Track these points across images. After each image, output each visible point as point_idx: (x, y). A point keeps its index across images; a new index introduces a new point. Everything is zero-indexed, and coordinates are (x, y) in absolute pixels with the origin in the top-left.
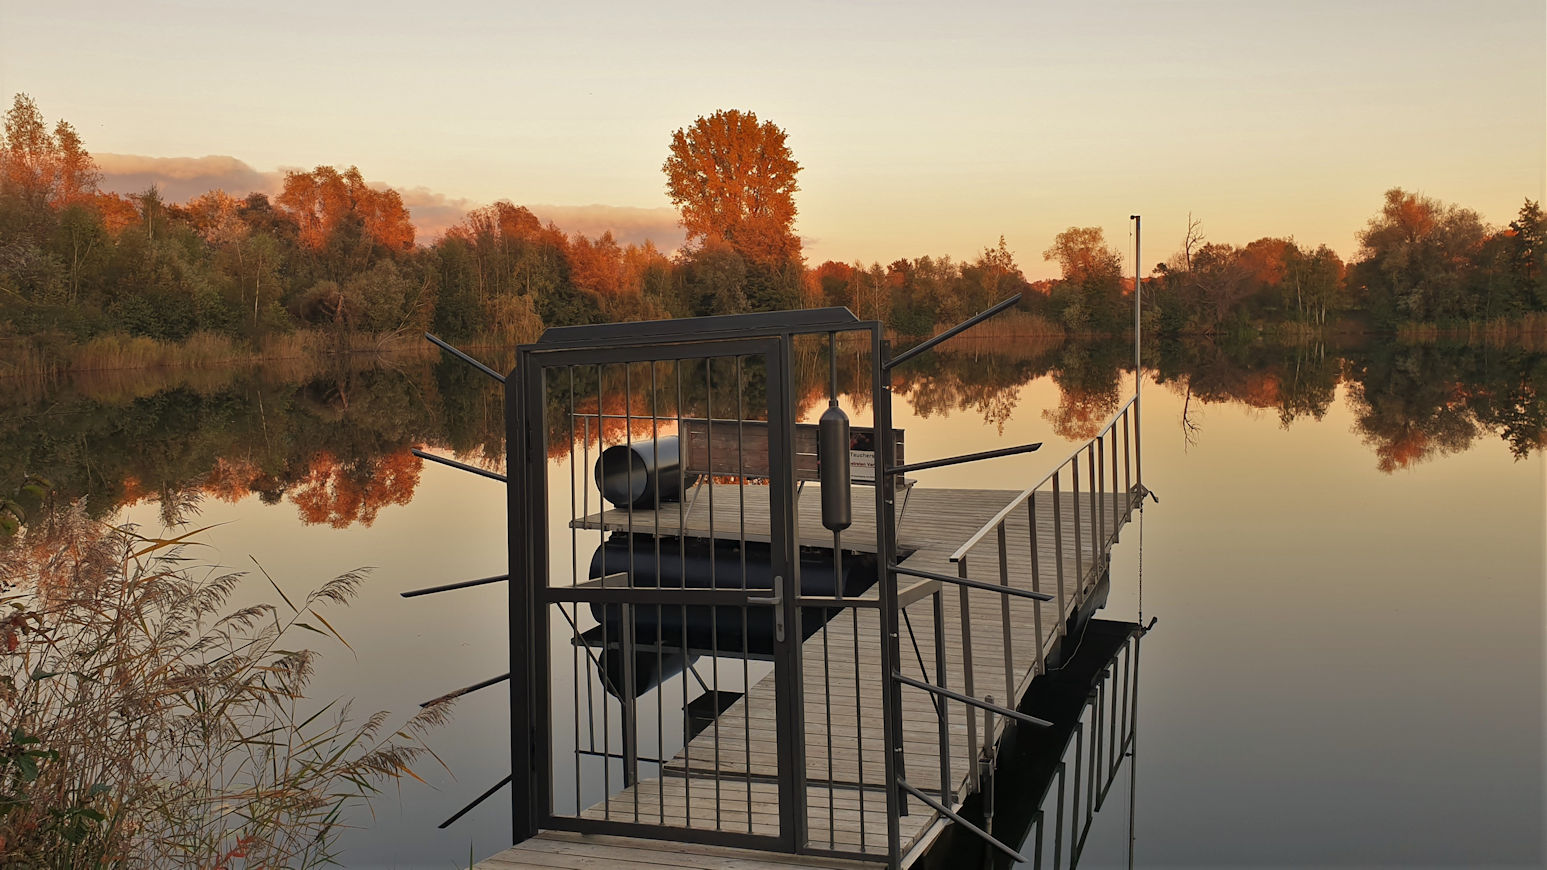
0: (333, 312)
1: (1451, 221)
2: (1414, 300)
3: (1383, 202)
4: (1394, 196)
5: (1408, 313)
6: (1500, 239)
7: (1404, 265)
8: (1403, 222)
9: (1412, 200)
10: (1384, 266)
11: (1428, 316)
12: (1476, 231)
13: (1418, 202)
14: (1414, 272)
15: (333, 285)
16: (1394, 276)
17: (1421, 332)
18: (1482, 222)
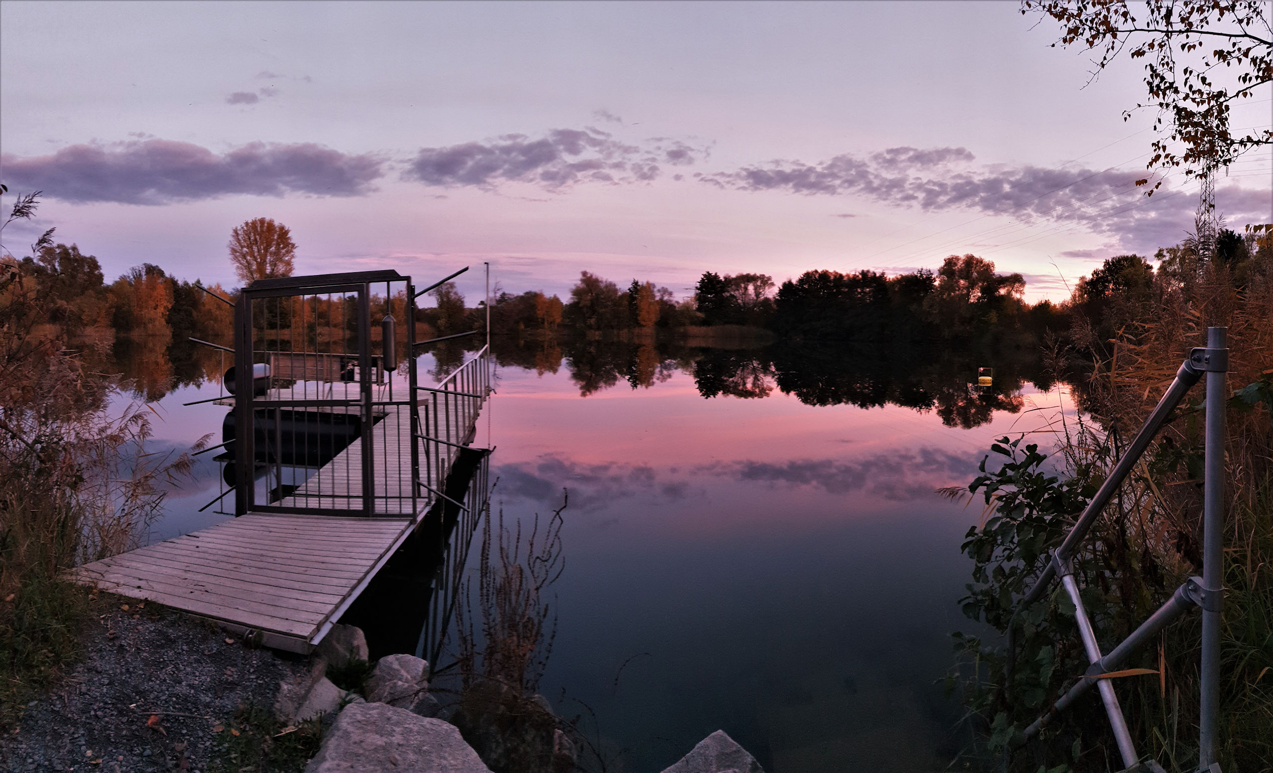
0: (64, 316)
1: (606, 287)
2: (593, 321)
3: (580, 276)
4: (584, 274)
5: (590, 327)
6: (624, 295)
7: (589, 305)
8: (588, 285)
9: (591, 276)
10: (581, 305)
11: (598, 329)
12: (616, 291)
13: (594, 277)
14: (593, 307)
15: (65, 303)
16: (585, 310)
17: (596, 335)
18: (618, 287)
